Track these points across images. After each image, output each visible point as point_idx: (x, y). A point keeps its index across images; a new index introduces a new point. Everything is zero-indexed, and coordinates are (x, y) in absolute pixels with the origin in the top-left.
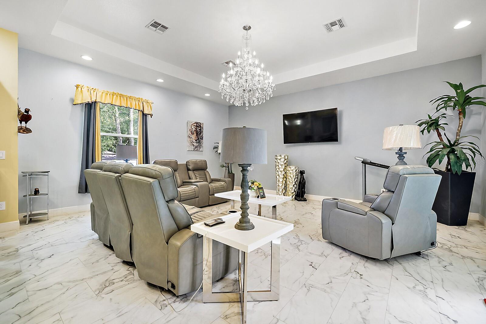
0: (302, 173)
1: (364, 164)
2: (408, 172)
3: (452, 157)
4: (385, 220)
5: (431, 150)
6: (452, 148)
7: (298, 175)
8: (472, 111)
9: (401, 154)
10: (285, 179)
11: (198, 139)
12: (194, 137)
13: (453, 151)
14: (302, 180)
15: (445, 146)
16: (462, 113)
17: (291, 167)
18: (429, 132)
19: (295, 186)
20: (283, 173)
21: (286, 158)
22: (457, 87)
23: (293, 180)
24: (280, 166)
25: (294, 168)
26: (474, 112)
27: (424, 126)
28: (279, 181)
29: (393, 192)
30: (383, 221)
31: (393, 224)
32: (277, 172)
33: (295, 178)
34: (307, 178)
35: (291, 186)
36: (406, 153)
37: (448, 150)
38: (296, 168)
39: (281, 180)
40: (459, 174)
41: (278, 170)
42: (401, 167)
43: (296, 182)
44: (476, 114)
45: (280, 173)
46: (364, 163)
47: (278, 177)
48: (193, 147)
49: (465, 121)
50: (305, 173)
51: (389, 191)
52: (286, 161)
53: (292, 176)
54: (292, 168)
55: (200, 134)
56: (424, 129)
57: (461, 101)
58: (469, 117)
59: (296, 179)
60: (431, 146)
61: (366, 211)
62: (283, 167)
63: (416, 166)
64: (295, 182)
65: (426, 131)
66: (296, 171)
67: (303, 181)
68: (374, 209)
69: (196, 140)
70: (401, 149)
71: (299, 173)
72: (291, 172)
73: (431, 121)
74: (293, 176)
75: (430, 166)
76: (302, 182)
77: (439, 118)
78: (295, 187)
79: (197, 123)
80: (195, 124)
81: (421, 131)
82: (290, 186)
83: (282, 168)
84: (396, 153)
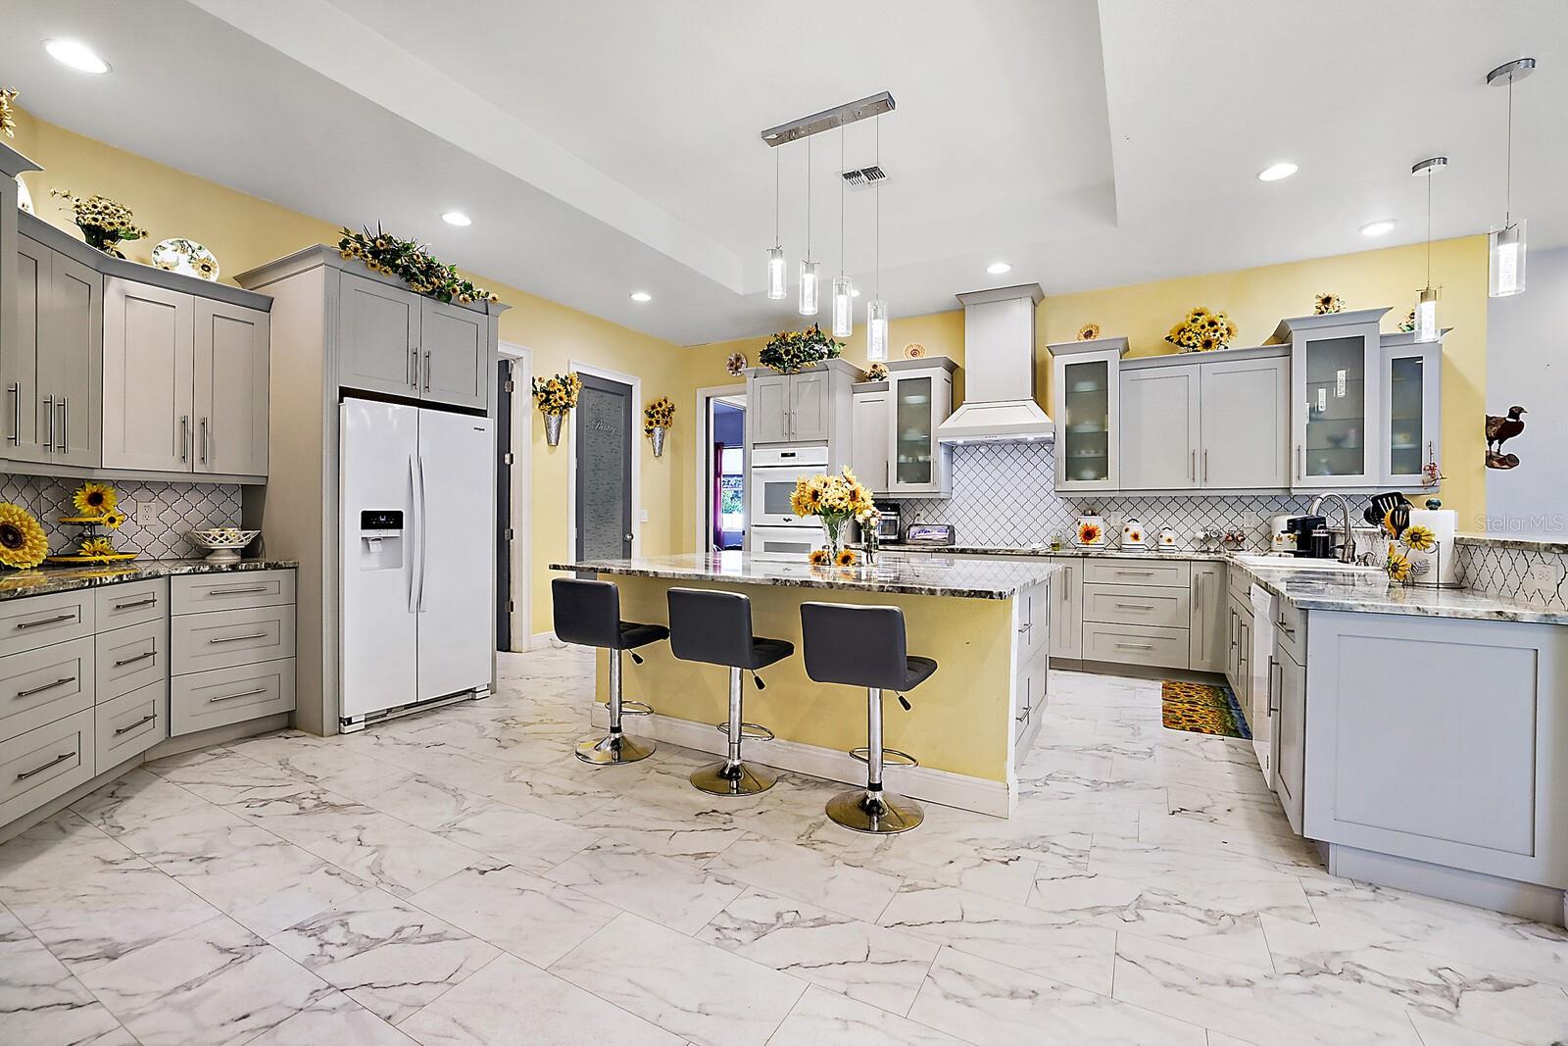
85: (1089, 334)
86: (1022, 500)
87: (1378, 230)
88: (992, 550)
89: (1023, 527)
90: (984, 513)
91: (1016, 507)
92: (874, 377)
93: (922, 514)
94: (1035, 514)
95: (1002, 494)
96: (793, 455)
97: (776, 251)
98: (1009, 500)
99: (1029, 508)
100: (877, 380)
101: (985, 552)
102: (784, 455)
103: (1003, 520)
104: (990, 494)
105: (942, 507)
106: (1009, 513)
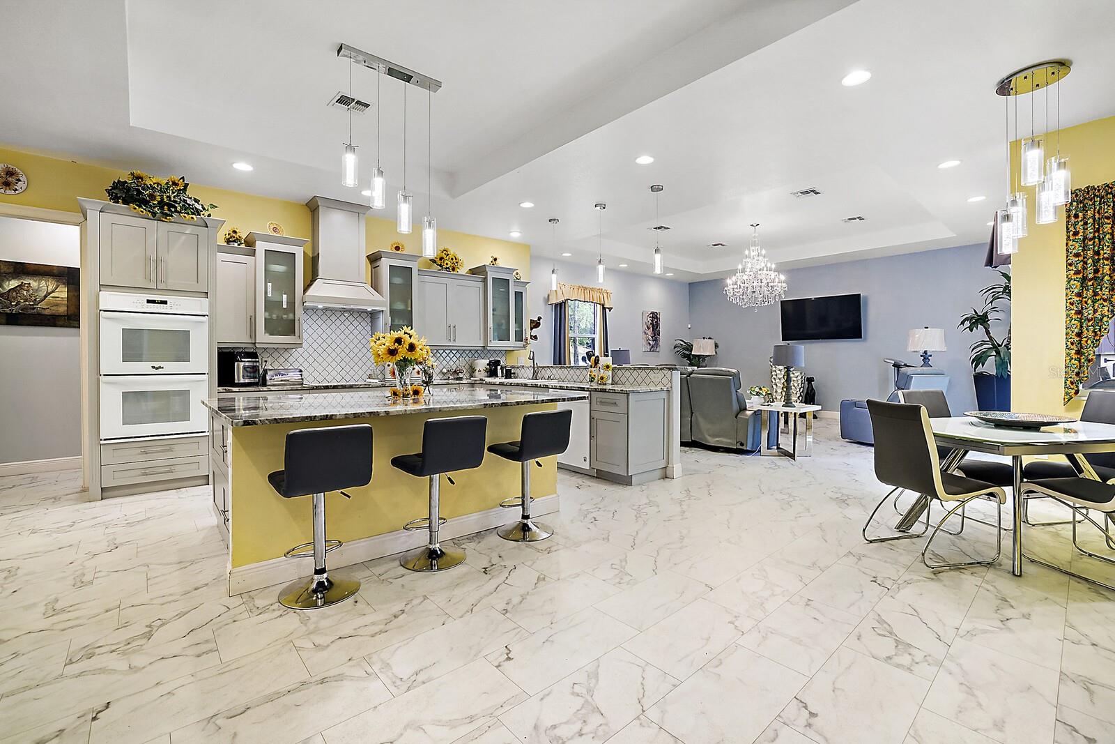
0: (810, 380)
1: (896, 368)
9: (926, 356)
11: (655, 335)
12: (650, 332)
19: (801, 398)
23: (798, 390)
24: (778, 372)
25: (799, 374)
28: (776, 392)
32: (773, 381)
34: (816, 387)
35: (795, 399)
38: (801, 373)
39: (779, 391)
41: (775, 377)
45: (778, 381)
46: (897, 366)
47: (774, 387)
48: (649, 347)
50: (813, 381)
53: (796, 385)
54: (796, 375)
55: (657, 328)
59: (802, 389)
60: (974, 346)
62: (783, 373)
66: (802, 377)
67: (811, 391)
69: (652, 337)
70: (925, 352)
71: (806, 380)
72: (795, 379)
73: (978, 316)
74: (798, 385)
77: (987, 312)
79: (653, 313)
80: (651, 315)
84: (921, 356)
85: (397, 248)
86: (347, 350)
87: (515, 235)
88: (356, 385)
89: (348, 369)
90: (320, 359)
91: (343, 355)
92: (234, 241)
93: (269, 360)
94: (356, 359)
95: (334, 346)
96: (165, 302)
97: (350, 148)
98: (338, 350)
99: (351, 355)
100: (236, 245)
101: (351, 387)
102: (149, 301)
103: (334, 364)
104: (325, 345)
105: (286, 355)
106: (339, 360)
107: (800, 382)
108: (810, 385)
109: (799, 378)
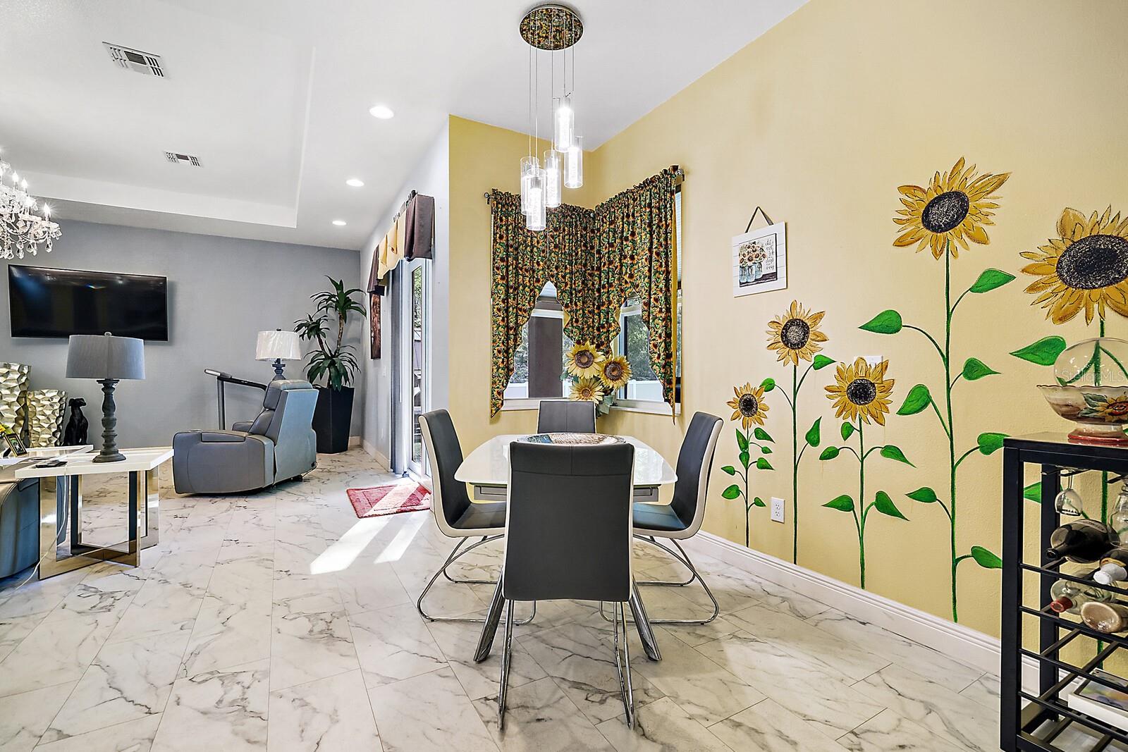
0: (77, 404)
1: (220, 382)
2: (289, 387)
3: (332, 370)
4: (267, 442)
5: (312, 362)
6: (332, 360)
7: (65, 410)
8: (352, 314)
9: (278, 366)
10: (22, 422)
13: (333, 364)
14: (78, 420)
15: (327, 357)
16: (343, 317)
17: (45, 391)
18: (309, 338)
20: (16, 408)
21: (26, 371)
22: (339, 287)
23: (53, 421)
25: (56, 394)
26: (354, 317)
27: (304, 328)
29: (274, 410)
30: (265, 443)
31: (275, 445)
33: (58, 415)
36: (284, 366)
37: (329, 361)
38: (59, 393)
40: (340, 390)
42: (281, 382)
43: (61, 427)
44: (355, 319)
46: (222, 378)
49: (345, 326)
50: (83, 404)
51: (270, 409)
52: (24, 378)
53: (48, 413)
54: (49, 395)
56: (304, 333)
57: (342, 303)
58: (350, 322)
59: (61, 419)
60: (311, 356)
61: (244, 436)
62: (17, 393)
63: (295, 381)
64: (58, 426)
65: (306, 336)
66: (60, 400)
68: (252, 434)
70: (278, 360)
71: (68, 404)
72: (46, 403)
73: (313, 323)
74: (53, 413)
75: (311, 382)
76: (79, 424)
77: (320, 320)
78: (58, 436)
81: (300, 336)
82: (42, 436)
83: (12, 394)
84: (273, 365)
107: (57, 407)
108: (77, 412)
109: (56, 400)
